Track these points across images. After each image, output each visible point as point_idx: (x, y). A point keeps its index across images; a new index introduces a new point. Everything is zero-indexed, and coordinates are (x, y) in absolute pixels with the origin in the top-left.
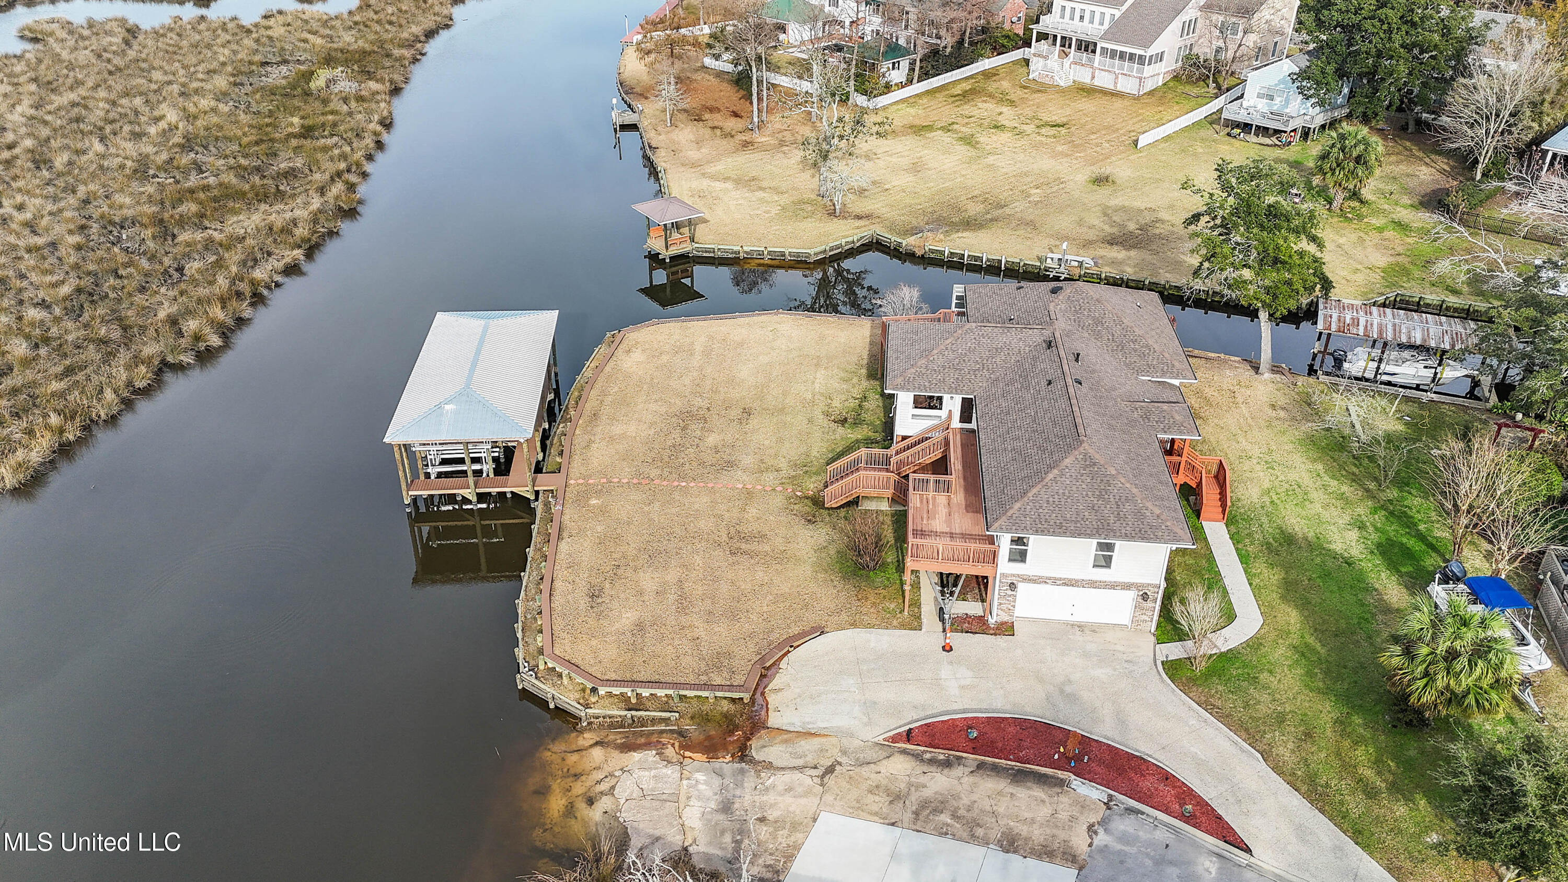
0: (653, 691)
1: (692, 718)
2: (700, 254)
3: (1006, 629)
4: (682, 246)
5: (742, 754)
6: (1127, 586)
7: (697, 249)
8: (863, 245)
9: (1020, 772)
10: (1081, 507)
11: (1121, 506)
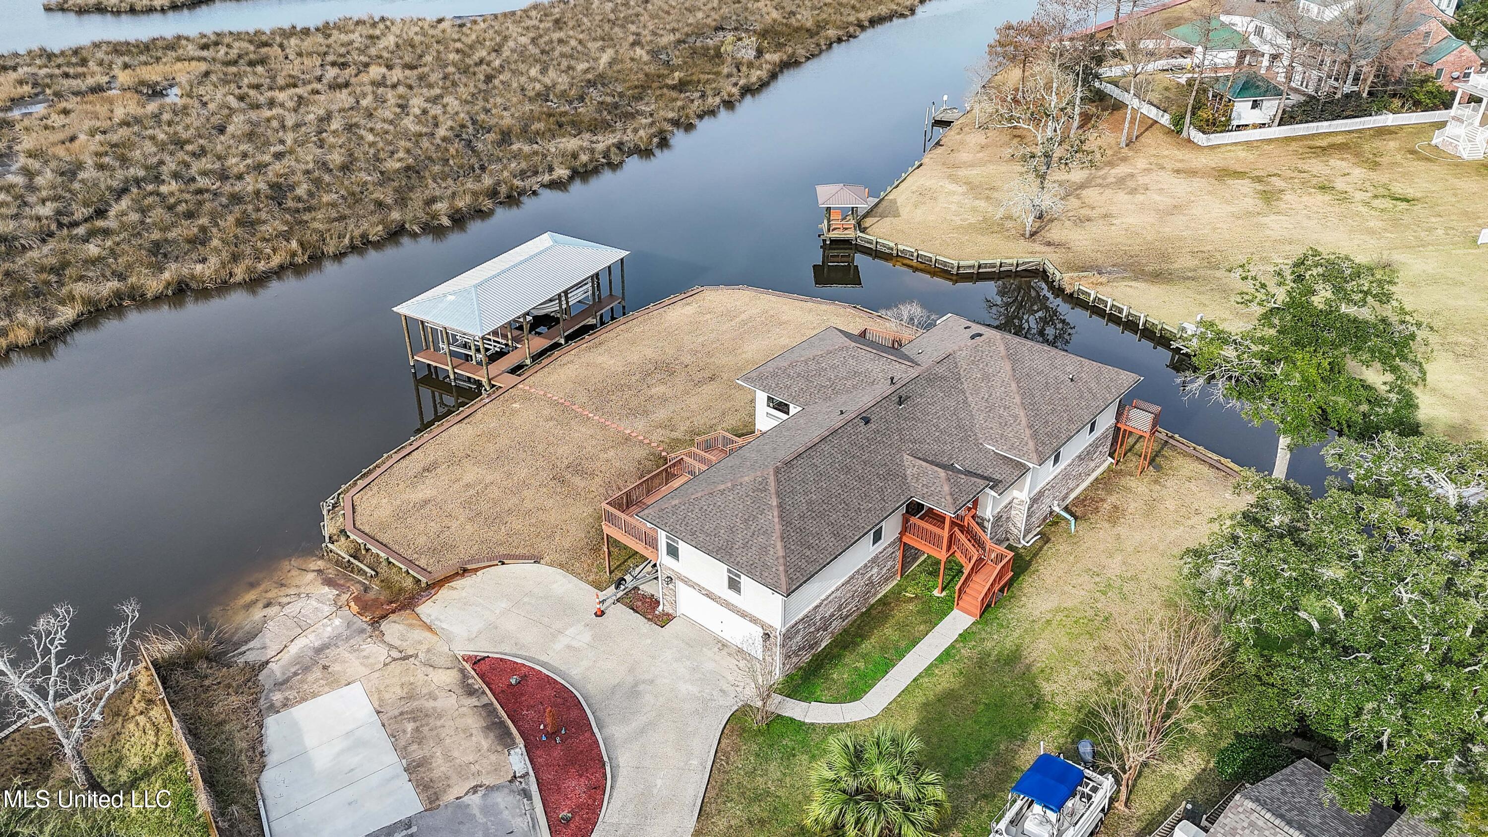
0: (379, 552)
1: (382, 581)
2: (863, 243)
3: (664, 620)
4: (846, 232)
5: (375, 623)
6: (754, 620)
7: (862, 239)
8: (1025, 270)
9: (502, 723)
10: (723, 524)
11: (755, 537)
